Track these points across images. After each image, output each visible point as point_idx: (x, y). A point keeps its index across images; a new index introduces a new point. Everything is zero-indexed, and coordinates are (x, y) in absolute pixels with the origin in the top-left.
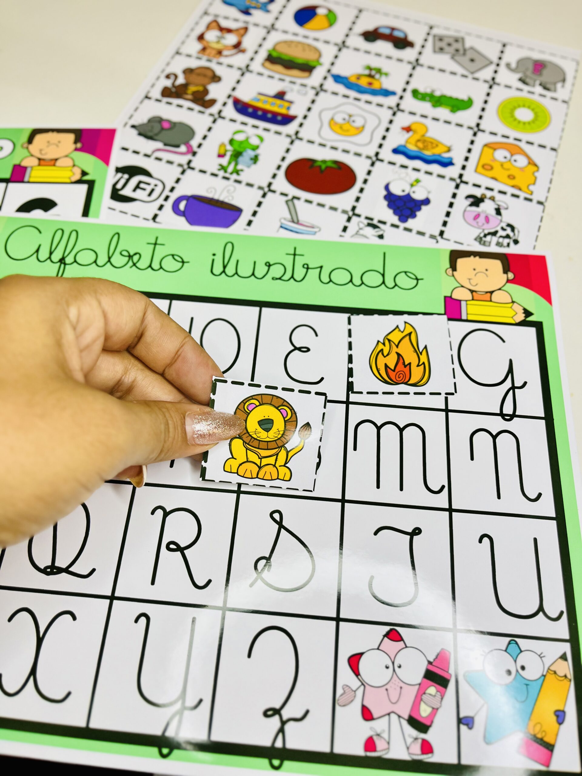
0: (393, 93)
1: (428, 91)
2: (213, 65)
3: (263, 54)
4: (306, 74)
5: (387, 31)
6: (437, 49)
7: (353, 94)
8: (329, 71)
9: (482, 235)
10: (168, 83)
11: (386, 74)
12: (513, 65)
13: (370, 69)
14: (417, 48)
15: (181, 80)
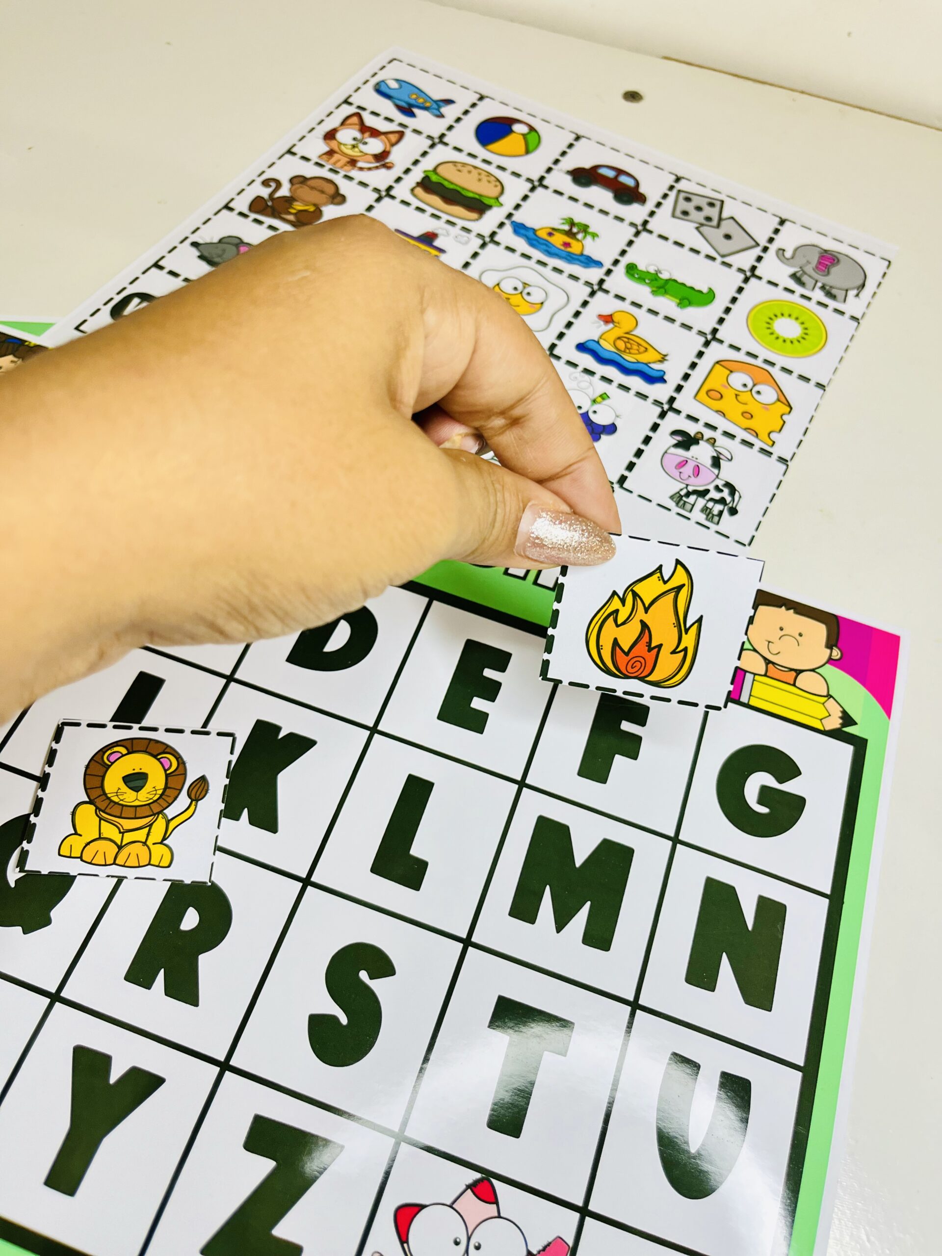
0: (599, 264)
1: (652, 270)
2: (338, 179)
3: (417, 175)
4: (474, 215)
5: (611, 174)
6: (678, 213)
7: (537, 254)
8: (510, 216)
9: (683, 493)
10: (265, 192)
11: (594, 236)
12: (788, 254)
13: (572, 224)
14: (650, 205)
15: (284, 191)
